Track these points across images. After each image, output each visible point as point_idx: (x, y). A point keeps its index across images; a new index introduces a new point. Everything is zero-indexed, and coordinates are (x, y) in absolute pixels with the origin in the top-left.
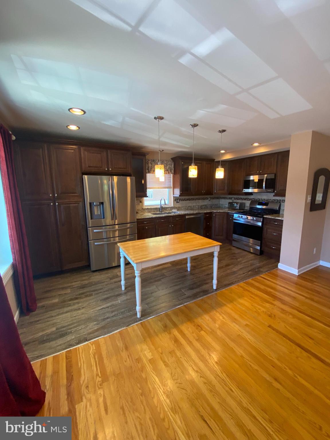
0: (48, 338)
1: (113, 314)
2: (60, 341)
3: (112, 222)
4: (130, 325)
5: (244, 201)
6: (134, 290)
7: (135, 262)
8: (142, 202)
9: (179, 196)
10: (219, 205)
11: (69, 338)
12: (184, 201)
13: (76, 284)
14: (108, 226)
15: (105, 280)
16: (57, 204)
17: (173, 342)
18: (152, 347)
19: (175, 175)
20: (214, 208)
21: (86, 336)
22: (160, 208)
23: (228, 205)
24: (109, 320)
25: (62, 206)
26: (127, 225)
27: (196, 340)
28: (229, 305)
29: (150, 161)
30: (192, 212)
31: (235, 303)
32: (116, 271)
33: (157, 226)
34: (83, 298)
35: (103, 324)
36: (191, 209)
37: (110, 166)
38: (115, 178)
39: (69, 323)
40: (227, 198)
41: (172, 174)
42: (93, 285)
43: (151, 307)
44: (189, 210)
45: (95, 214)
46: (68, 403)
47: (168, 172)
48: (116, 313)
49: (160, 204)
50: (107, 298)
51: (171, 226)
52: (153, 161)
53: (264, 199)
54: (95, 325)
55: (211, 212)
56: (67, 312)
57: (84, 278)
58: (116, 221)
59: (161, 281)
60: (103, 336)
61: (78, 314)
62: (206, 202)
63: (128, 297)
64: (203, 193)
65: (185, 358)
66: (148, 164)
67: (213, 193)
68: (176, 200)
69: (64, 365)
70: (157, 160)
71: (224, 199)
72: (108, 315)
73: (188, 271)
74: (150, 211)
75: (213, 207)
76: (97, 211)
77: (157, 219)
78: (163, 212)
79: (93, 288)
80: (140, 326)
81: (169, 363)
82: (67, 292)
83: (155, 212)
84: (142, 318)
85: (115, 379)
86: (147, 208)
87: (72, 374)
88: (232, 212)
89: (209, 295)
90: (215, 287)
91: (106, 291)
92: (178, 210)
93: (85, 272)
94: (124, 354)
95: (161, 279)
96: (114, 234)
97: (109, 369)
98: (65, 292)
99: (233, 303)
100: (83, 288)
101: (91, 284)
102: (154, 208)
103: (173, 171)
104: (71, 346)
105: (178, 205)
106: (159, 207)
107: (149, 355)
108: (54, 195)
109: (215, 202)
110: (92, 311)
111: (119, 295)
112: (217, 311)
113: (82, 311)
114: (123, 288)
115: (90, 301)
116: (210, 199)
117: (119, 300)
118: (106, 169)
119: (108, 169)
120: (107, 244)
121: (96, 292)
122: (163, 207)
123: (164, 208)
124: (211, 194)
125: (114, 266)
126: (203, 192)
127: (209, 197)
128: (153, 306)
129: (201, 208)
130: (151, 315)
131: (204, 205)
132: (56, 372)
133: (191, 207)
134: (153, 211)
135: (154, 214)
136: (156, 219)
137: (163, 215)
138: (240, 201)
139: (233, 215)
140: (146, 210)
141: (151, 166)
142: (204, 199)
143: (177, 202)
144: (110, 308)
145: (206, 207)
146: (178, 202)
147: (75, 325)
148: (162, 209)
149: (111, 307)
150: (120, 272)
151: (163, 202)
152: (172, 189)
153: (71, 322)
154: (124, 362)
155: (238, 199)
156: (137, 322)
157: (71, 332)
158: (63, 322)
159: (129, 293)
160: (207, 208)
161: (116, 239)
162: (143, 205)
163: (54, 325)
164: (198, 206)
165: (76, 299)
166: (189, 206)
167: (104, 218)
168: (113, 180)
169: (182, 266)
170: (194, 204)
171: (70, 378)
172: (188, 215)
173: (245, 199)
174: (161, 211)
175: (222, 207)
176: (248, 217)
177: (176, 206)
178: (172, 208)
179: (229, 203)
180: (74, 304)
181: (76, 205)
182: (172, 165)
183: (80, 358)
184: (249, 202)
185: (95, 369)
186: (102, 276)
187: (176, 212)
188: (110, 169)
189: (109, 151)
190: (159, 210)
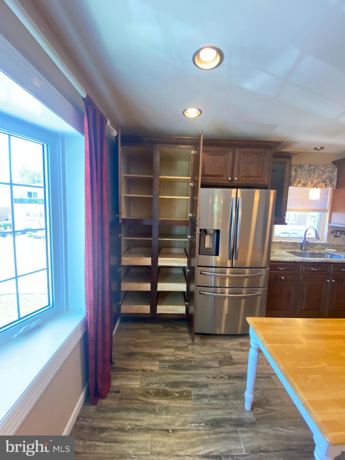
29: (295, 166)
37: (235, 173)
41: (332, 187)
45: (205, 247)
47: (326, 185)
49: (303, 236)
52: (300, 166)
66: (290, 171)
68: (334, 232)
70: (306, 166)
74: (284, 246)
77: (303, 266)
78: (307, 252)
83: (292, 249)
86: (278, 241)
92: (337, 250)
102: (291, 243)
103: (335, 183)
105: (337, 241)
106: (301, 242)
118: (230, 179)
119: (233, 179)
122: (308, 242)
123: (310, 244)
134: (288, 247)
136: (301, 264)
140: (277, 245)
141: (296, 175)
143: (336, 236)
146: (338, 235)
148: (306, 245)
152: (328, 213)
174: (304, 249)
177: (333, 243)
178: (325, 245)
182: (334, 172)
188: (236, 179)
189: (237, 150)
190: (299, 246)
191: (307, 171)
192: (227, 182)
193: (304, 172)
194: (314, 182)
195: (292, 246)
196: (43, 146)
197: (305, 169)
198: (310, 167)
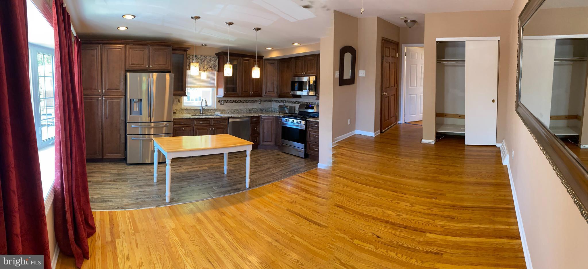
0: (96, 200)
1: (145, 197)
2: (105, 204)
3: (149, 119)
4: (159, 206)
5: (294, 105)
6: (165, 183)
7: (166, 151)
8: (181, 102)
9: (222, 97)
10: (271, 109)
11: (110, 204)
12: (230, 103)
13: (114, 171)
14: (144, 123)
15: (139, 173)
16: (104, 99)
17: (196, 220)
18: (176, 221)
19: (219, 73)
20: (265, 112)
21: (123, 206)
22: (201, 110)
23: (279, 109)
24: (141, 200)
25: (108, 101)
26: (163, 124)
27: (217, 221)
28: (257, 199)
29: (192, 56)
30: (236, 115)
31: (263, 197)
32: (149, 167)
33: (195, 128)
34: (119, 182)
35: (137, 201)
36: (238, 113)
37: (151, 63)
38: (155, 75)
39: (110, 195)
40: (279, 101)
41: (216, 71)
42: (128, 175)
43: (180, 197)
44: (236, 113)
45: (134, 110)
46: (111, 237)
47: (212, 70)
48: (148, 196)
49: (201, 105)
50: (140, 186)
51: (212, 129)
53: (311, 102)
54: (130, 201)
55: (259, 116)
56: (108, 188)
57: (120, 168)
58: (152, 119)
59: (194, 180)
60: (136, 209)
61: (116, 192)
62: (256, 106)
63: (159, 188)
64: (251, 95)
65: (204, 230)
66: (189, 59)
67: (263, 95)
68: (220, 101)
69: (108, 218)
70: (199, 56)
71: (276, 102)
72: (141, 197)
73: (224, 173)
74: (189, 112)
75: (263, 111)
76: (135, 108)
78: (203, 115)
79: (128, 177)
80: (168, 208)
81: (189, 232)
82: (107, 175)
83: (194, 113)
84: (170, 203)
85: (144, 233)
86: (186, 108)
87: (113, 224)
88: (280, 116)
89: (239, 192)
90: (247, 186)
91: (140, 181)
92: (222, 113)
93: (121, 164)
94: (153, 222)
95: (194, 178)
96: (149, 131)
97: (140, 228)
98: (106, 175)
99: (262, 197)
100: (120, 175)
101: (126, 174)
102: (193, 109)
103: (217, 68)
104: (112, 208)
105: (222, 107)
106: (200, 108)
107: (173, 226)
108: (102, 91)
109: (267, 105)
110: (127, 192)
111: (152, 185)
112: (243, 203)
113: (120, 190)
114: (155, 181)
115: (126, 185)
116: (260, 102)
117: (151, 189)
118: (147, 66)
119: (149, 66)
120: (143, 140)
121: (130, 180)
122: (204, 108)
123: (206, 110)
124: (260, 96)
125: (147, 162)
126: (250, 93)
127: (260, 100)
128: (182, 197)
129: (250, 111)
130: (179, 202)
131: (254, 109)
132: (102, 220)
133: (238, 110)
134: (192, 112)
135: (193, 115)
136: (194, 120)
137: (203, 117)
138: (291, 105)
139: (282, 119)
140: (185, 111)
142: (253, 102)
143: (221, 104)
144: (142, 192)
145: (255, 111)
146: (223, 103)
147: (115, 197)
148: (203, 110)
149: (144, 192)
150: (153, 168)
151: (204, 104)
152: (216, 89)
153: (112, 195)
154: (152, 226)
155: (289, 102)
156: (165, 205)
157: (112, 201)
158: (105, 194)
159: (161, 185)
160: (257, 112)
161: (151, 137)
162: (181, 105)
163: (99, 194)
164: (246, 109)
165: (115, 181)
166: (236, 109)
167: (141, 114)
168: (153, 77)
169: (219, 170)
170: (242, 108)
171: (112, 226)
172: (231, 118)
173: (295, 102)
174: (202, 113)
175: (274, 111)
176: (294, 121)
177: (219, 108)
178: (215, 110)
179: (280, 106)
180: (113, 185)
181: (119, 100)
182: (216, 61)
183: (118, 217)
184: (299, 105)
185: (129, 225)
186: (136, 169)
187: (218, 115)
188: (151, 66)
189: (151, 48)
190: (199, 111)
191: (200, 60)
192: (145, 68)
193: (198, 60)
194: (205, 67)
195: (195, 111)
196: (52, 57)
197: (198, 58)
198: (202, 57)
